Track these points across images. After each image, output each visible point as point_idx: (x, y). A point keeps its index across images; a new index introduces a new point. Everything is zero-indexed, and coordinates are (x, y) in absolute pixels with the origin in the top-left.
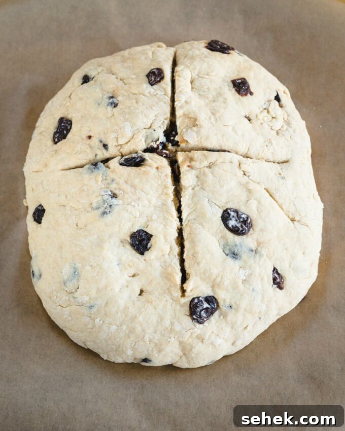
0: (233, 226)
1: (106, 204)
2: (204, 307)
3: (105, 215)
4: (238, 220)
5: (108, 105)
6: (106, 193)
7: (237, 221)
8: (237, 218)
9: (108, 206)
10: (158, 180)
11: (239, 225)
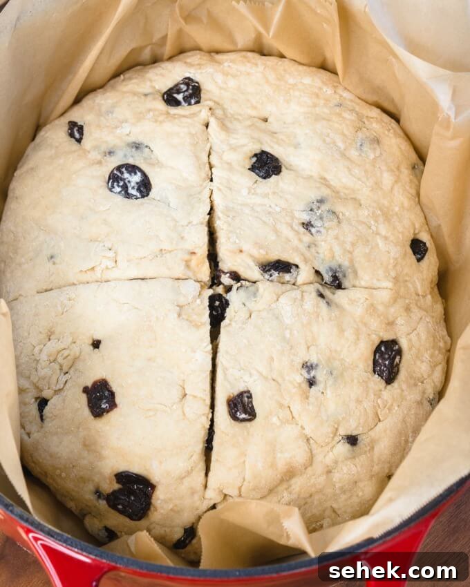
0: (135, 173)
1: (318, 214)
2: (182, 94)
3: (319, 198)
4: (126, 182)
5: (317, 365)
6: (318, 229)
7: (129, 182)
8: (129, 185)
9: (315, 210)
10: (240, 234)
11: (126, 175)
